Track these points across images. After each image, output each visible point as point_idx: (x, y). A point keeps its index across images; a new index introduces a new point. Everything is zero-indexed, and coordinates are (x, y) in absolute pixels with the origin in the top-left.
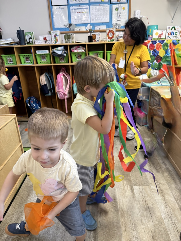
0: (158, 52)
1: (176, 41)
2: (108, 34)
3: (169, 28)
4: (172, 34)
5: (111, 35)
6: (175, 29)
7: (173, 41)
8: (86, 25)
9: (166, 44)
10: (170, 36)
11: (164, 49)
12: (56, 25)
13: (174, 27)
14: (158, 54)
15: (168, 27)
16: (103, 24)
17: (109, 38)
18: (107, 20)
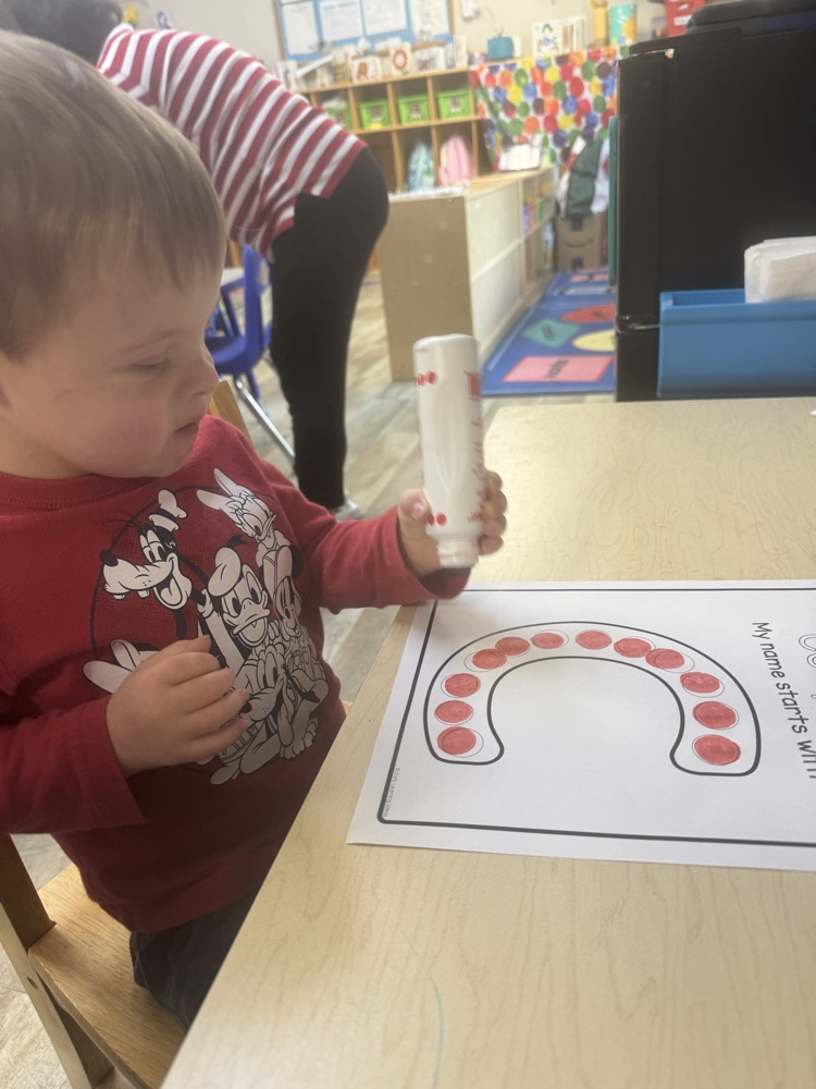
0: (505, 92)
1: (543, 61)
2: (394, 61)
3: (537, 28)
4: (546, 41)
5: (400, 60)
6: (551, 30)
7: (538, 62)
8: (354, 41)
9: (522, 73)
10: (544, 48)
11: (518, 83)
12: (293, 49)
13: (547, 26)
14: (505, 98)
15: (534, 26)
16: (392, 34)
17: (398, 67)
18: (402, 24)
